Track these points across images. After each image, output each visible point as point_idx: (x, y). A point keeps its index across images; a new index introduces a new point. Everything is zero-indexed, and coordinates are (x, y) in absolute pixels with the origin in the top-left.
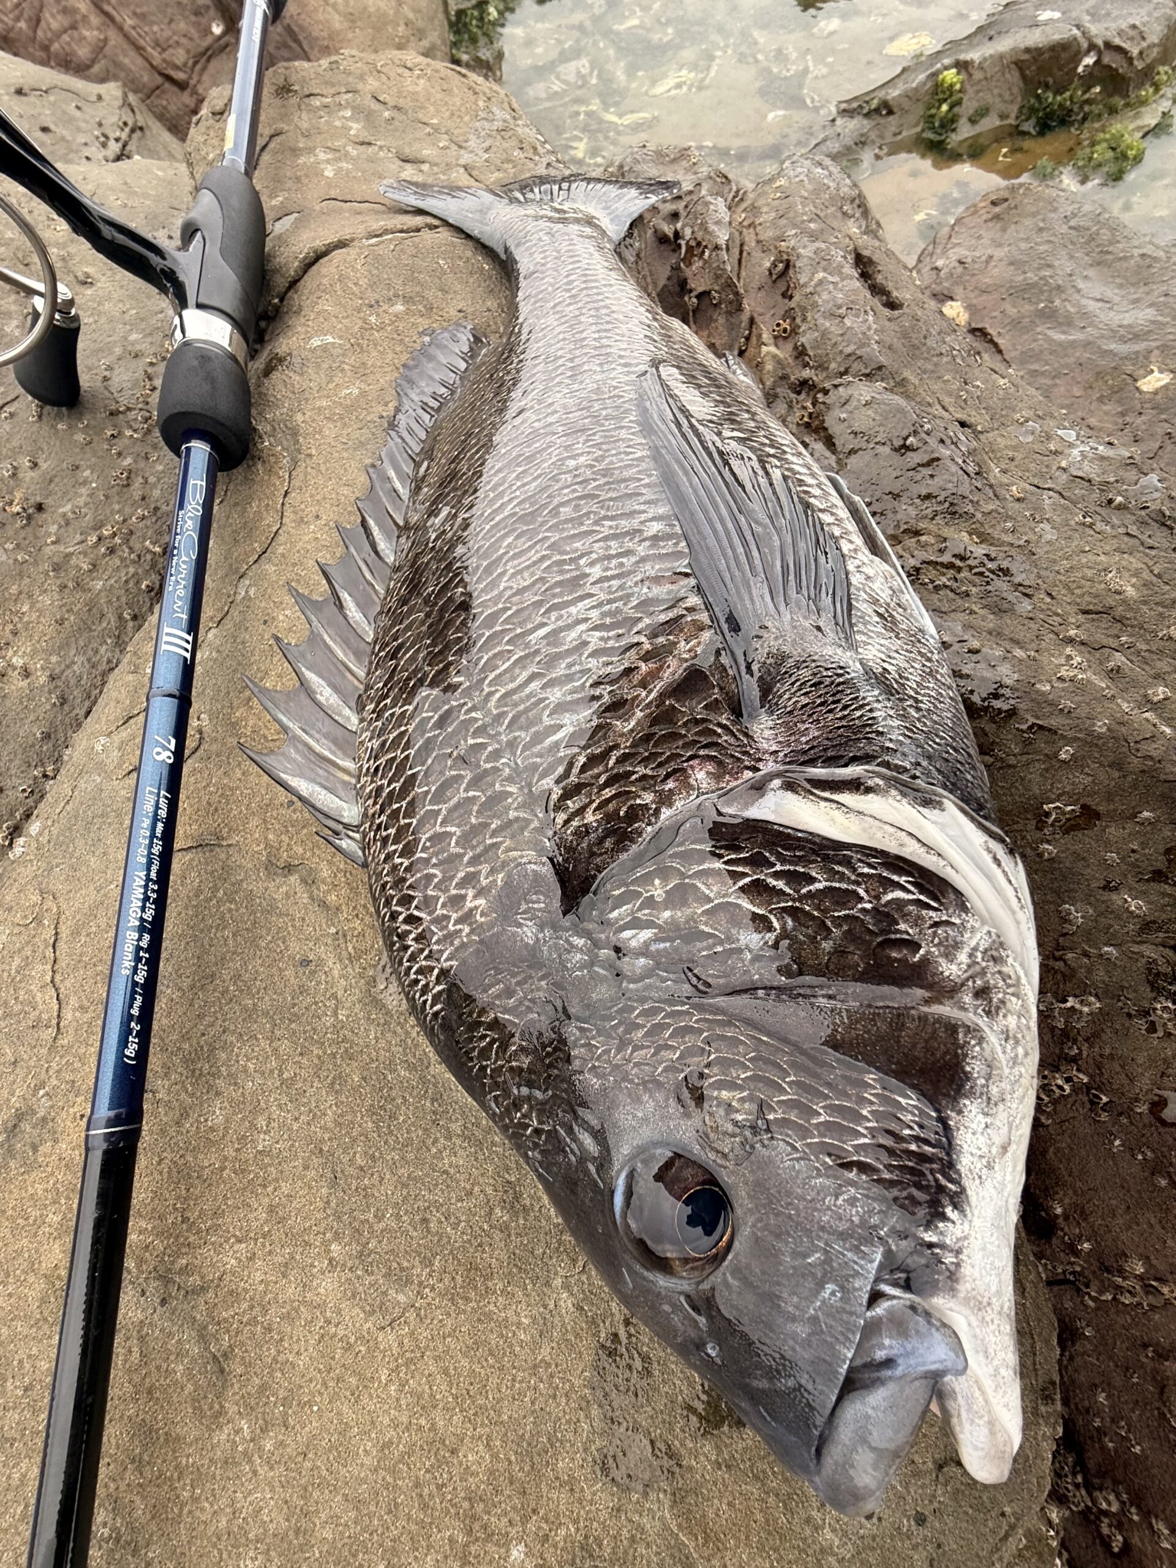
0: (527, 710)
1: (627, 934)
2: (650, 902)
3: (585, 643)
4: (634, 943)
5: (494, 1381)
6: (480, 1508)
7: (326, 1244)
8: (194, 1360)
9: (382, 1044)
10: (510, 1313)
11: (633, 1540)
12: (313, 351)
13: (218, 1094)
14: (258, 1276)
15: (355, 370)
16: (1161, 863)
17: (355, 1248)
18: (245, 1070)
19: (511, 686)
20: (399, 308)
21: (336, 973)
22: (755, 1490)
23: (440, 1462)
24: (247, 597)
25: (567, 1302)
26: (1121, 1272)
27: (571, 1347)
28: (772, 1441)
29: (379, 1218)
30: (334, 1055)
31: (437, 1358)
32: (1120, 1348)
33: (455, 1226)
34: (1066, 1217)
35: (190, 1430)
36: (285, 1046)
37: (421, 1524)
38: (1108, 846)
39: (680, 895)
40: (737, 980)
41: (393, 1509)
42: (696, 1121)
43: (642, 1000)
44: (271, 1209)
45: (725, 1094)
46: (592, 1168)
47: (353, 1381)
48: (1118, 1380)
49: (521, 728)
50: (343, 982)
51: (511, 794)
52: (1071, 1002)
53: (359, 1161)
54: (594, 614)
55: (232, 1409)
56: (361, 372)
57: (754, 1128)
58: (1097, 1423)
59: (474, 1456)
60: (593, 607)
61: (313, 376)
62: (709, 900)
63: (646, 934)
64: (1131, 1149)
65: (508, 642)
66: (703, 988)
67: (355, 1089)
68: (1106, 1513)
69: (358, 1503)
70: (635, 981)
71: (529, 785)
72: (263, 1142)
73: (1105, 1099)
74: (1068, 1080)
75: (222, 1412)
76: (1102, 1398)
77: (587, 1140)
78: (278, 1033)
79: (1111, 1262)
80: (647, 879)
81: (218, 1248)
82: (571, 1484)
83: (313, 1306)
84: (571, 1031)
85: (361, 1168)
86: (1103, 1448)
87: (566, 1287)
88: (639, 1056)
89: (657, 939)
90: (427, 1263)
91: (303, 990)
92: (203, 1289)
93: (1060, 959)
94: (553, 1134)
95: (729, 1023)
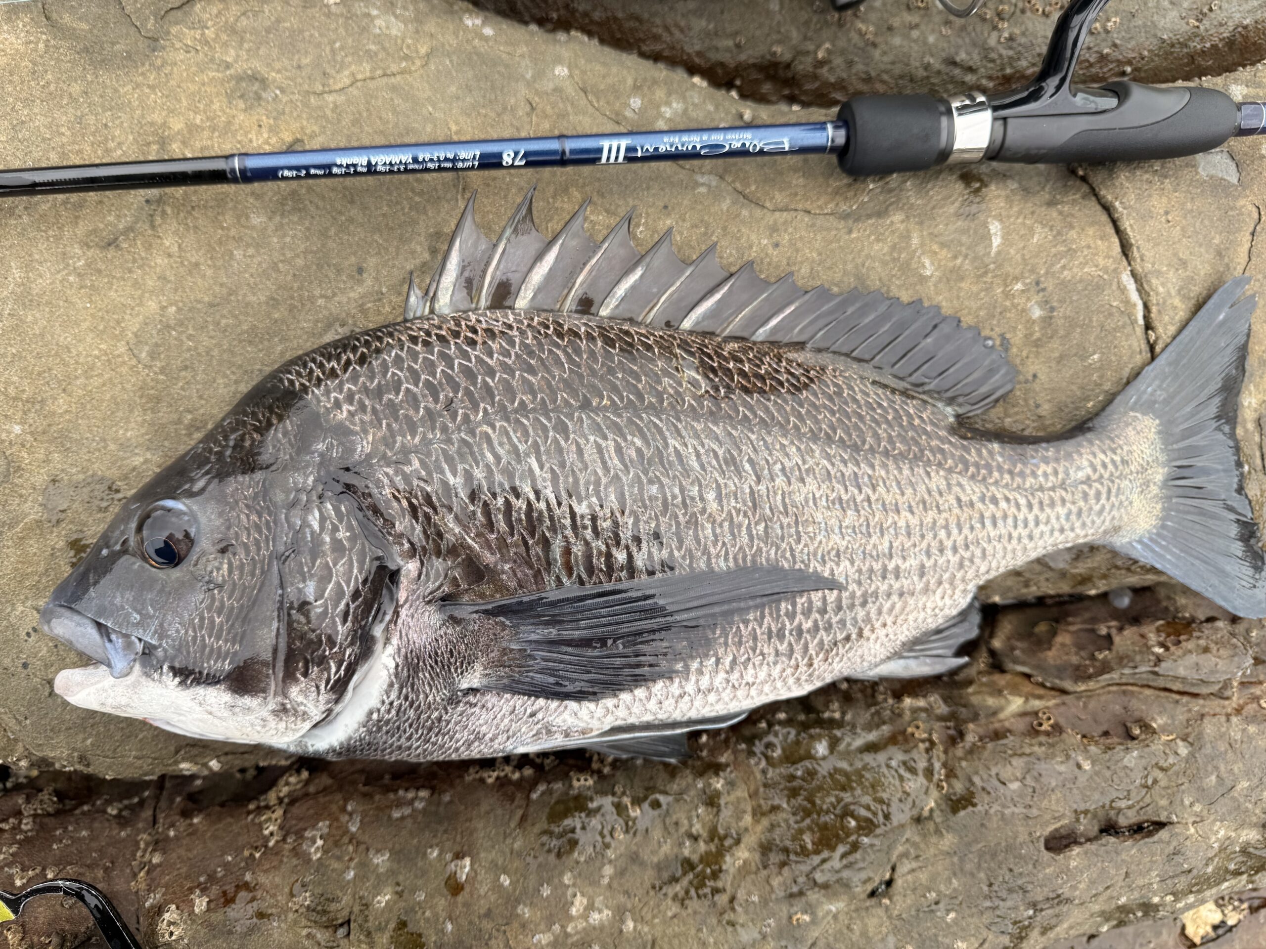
0: (472, 453)
1: (317, 514)
2: (335, 529)
3: (518, 496)
4: (310, 518)
5: (98, 414)
6: (38, 407)
7: (175, 303)
8: (116, 226)
9: (299, 332)
10: (133, 425)
11: (21, 496)
12: (985, 225)
13: (270, 219)
14: (159, 261)
15: (955, 270)
16: (411, 927)
17: (172, 323)
18: (285, 235)
19: (496, 443)
20: (1037, 313)
21: (352, 295)
22: (41, 569)
23: (59, 382)
24: (697, 184)
25: (137, 461)
26: (154, 850)
27: (114, 463)
28: (67, 581)
29: (190, 337)
30: (292, 298)
31: (111, 379)
32: (112, 850)
33: (182, 388)
34: (191, 825)
35: (82, 229)
36: (300, 262)
37: (32, 373)
38: (430, 896)
39: (338, 547)
40: (288, 578)
41: (39, 356)
42: (213, 549)
43: (275, 522)
44: (197, 265)
45: (226, 566)
46: (187, 487)
47: (101, 327)
48: (94, 845)
49: (459, 448)
50: (345, 300)
51: (413, 438)
52: (320, 843)
53: (224, 322)
54: (542, 506)
55: (90, 254)
56: (953, 276)
57: (208, 582)
58: (70, 828)
59: (61, 404)
60: (548, 505)
61: (951, 227)
62: (335, 565)
63: (316, 526)
64: (226, 865)
65: (535, 442)
66: (283, 559)
67: (269, 315)
68: (20, 822)
69: (42, 335)
70: (287, 518)
71: (416, 452)
72: (238, 254)
73: (257, 855)
74: (272, 834)
75: (89, 247)
76: (84, 833)
77: (201, 484)
78: (310, 257)
79: (161, 845)
80: (350, 528)
81: (176, 233)
82: (47, 461)
83: (141, 298)
84: (259, 475)
85: (218, 324)
86: (56, 829)
87: (146, 461)
88: (243, 517)
89: (313, 533)
90: (162, 371)
91: (339, 272)
92: (153, 227)
93: (350, 841)
94: (207, 461)
95: (263, 572)
